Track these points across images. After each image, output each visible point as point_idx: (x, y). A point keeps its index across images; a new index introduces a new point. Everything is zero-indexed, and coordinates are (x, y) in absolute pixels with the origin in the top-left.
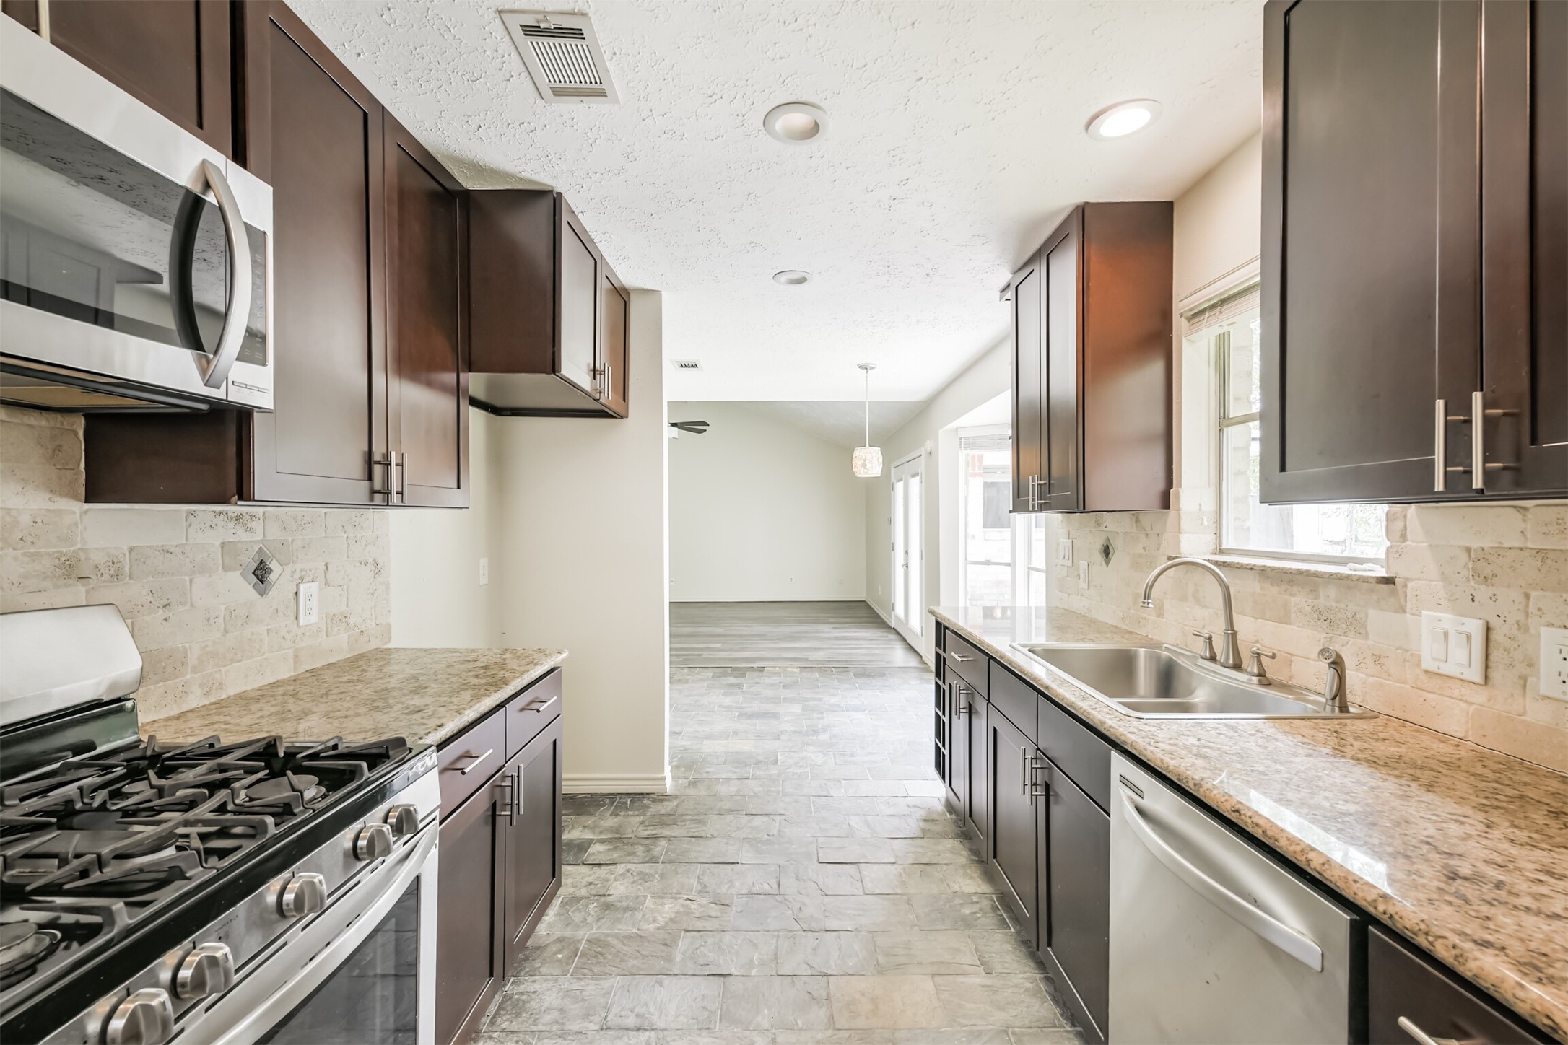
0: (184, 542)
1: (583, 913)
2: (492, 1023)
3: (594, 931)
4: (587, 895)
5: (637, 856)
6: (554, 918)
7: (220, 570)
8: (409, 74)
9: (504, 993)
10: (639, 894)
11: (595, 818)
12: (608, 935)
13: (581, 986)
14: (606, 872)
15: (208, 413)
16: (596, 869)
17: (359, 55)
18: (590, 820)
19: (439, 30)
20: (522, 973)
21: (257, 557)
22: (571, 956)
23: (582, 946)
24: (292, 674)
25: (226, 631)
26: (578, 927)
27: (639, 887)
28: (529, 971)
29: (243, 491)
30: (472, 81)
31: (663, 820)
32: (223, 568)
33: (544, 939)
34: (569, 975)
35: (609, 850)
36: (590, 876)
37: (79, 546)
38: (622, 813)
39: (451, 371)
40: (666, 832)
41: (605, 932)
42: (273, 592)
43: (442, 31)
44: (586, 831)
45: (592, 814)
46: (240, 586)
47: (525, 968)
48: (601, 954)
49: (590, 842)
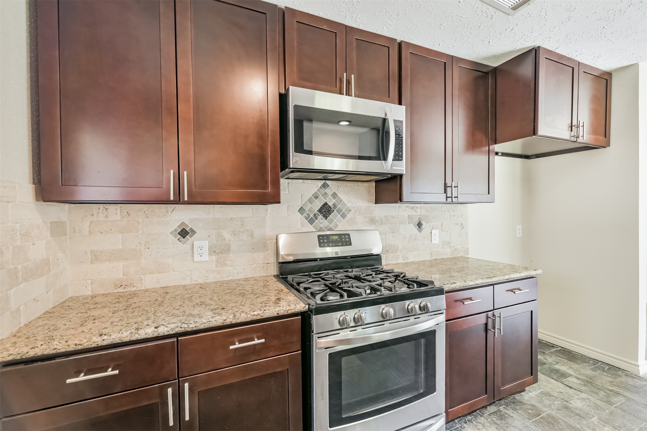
0: (398, 215)
1: (551, 402)
2: (490, 415)
3: (553, 412)
4: (557, 396)
5: (598, 395)
6: (534, 396)
7: (407, 223)
8: (456, 40)
9: (499, 408)
10: (590, 412)
11: (579, 366)
12: (560, 419)
13: (535, 429)
14: (573, 392)
15: (390, 178)
16: (568, 388)
17: (439, 45)
18: (575, 366)
19: (459, 19)
20: (509, 407)
21: (418, 220)
22: (536, 415)
23: (543, 415)
24: (430, 259)
25: (409, 242)
26: (545, 406)
27: (592, 410)
28: (513, 408)
29: (401, 200)
30: (479, 28)
31: (628, 387)
32: (408, 223)
33: (526, 401)
34: (531, 421)
35: (580, 384)
36: (563, 389)
37: (374, 215)
38: (599, 372)
39: (486, 146)
40: (626, 394)
41: (560, 416)
42: (423, 232)
43: (460, 19)
44: (571, 369)
45: (578, 364)
46: (414, 229)
47: (511, 405)
48: (553, 424)
49: (570, 375)
